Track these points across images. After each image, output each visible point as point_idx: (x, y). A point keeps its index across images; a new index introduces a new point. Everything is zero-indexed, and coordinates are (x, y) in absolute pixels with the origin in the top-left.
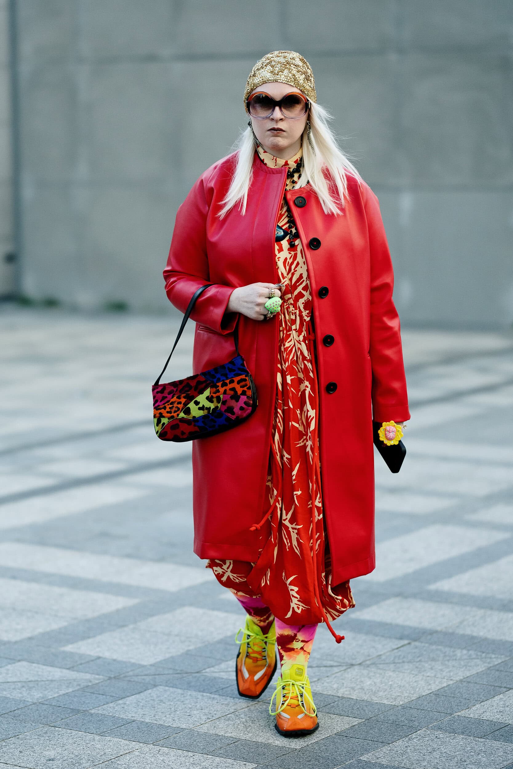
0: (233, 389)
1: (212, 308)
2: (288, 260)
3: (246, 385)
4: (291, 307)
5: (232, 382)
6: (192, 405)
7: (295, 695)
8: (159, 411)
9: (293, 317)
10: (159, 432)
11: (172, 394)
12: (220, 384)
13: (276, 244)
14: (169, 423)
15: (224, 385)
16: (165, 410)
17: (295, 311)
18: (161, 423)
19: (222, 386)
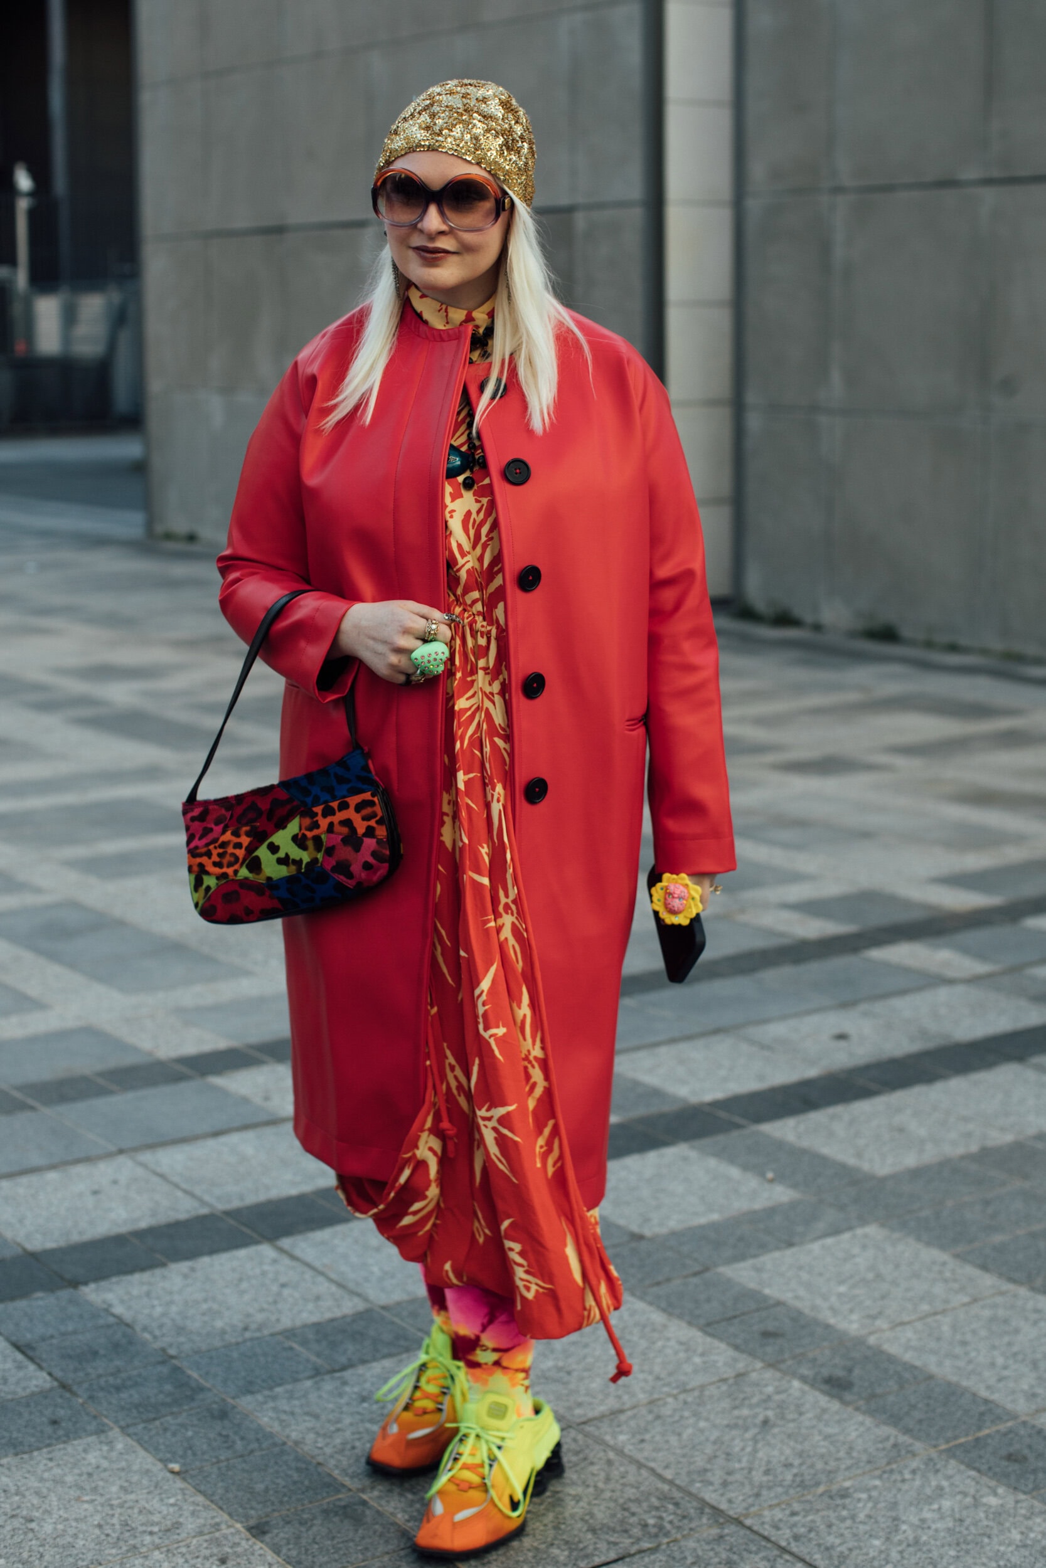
0: (347, 823)
1: (303, 644)
2: (474, 515)
3: (374, 815)
4: (479, 619)
5: (344, 806)
6: (263, 852)
7: (477, 1461)
8: (198, 860)
9: (482, 641)
10: (200, 905)
11: (222, 825)
12: (318, 809)
13: (446, 483)
14: (219, 887)
15: (328, 812)
16: (210, 858)
17: (489, 628)
18: (204, 886)
19: (325, 815)
